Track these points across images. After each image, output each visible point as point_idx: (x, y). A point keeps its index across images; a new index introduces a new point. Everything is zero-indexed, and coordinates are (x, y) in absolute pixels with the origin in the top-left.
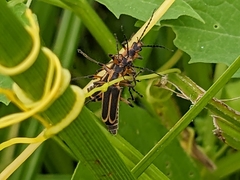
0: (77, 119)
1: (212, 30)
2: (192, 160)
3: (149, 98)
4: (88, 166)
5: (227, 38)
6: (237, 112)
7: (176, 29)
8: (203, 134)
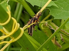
0: (22, 37)
1: (61, 10)
2: (55, 45)
3: (42, 28)
4: (25, 50)
5: (65, 12)
6: (67, 33)
7: (50, 9)
8: (58, 37)
